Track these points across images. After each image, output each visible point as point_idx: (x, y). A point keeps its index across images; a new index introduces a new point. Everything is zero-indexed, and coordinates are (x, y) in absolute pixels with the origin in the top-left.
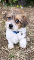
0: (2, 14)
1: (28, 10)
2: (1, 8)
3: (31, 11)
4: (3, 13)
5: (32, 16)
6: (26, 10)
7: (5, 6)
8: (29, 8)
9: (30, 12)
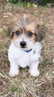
0: (4, 17)
1: (45, 11)
2: (3, 7)
3: (50, 13)
4: (5, 15)
5: (51, 22)
6: (41, 10)
7: (10, 4)
8: (47, 8)
9: (49, 15)
